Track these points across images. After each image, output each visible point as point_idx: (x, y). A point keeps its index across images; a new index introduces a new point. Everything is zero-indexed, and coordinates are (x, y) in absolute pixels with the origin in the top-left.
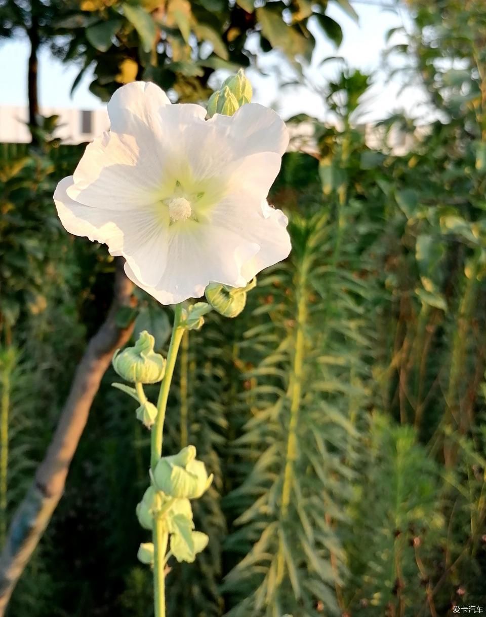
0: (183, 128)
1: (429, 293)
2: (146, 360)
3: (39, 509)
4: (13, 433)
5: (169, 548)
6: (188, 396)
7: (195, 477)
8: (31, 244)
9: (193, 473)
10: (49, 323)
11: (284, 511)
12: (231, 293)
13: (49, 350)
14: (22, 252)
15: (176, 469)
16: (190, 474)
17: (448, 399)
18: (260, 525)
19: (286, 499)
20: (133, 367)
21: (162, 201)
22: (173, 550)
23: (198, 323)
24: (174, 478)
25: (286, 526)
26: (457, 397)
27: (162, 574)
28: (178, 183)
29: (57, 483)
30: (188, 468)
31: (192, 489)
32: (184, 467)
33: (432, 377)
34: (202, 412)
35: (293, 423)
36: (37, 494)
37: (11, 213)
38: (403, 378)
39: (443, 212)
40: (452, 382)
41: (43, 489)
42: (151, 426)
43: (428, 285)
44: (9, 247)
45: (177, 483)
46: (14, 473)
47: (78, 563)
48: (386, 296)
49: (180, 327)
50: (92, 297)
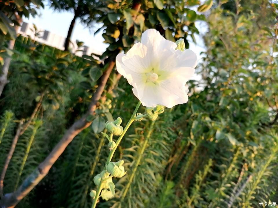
0: (165, 50)
1: (192, 140)
2: (118, 127)
3: (37, 177)
4: (32, 150)
5: (100, 194)
6: (100, 153)
7: (122, 171)
8: (60, 84)
9: (121, 169)
10: (54, 115)
11: (123, 198)
12: (155, 112)
13: (51, 125)
14: (56, 86)
15: (116, 166)
16: (120, 169)
17: (182, 177)
18: (114, 201)
19: (125, 195)
20: (113, 128)
21: (146, 73)
22: (102, 195)
23: (141, 119)
24: (115, 169)
25: (122, 204)
26: (185, 177)
27: (97, 201)
28: (153, 69)
29: (46, 170)
30: (119, 167)
31: (119, 174)
32: (118, 167)
33: (179, 169)
34: (103, 160)
35: (135, 169)
36: (38, 172)
37: (56, 71)
38: (171, 166)
39: (204, 115)
40: (185, 171)
41: (41, 171)
42: (111, 150)
43: (192, 137)
44: (51, 83)
45: (115, 171)
46: (28, 164)
47: (41, 201)
48: (178, 137)
49: (133, 119)
50: (73, 111)
